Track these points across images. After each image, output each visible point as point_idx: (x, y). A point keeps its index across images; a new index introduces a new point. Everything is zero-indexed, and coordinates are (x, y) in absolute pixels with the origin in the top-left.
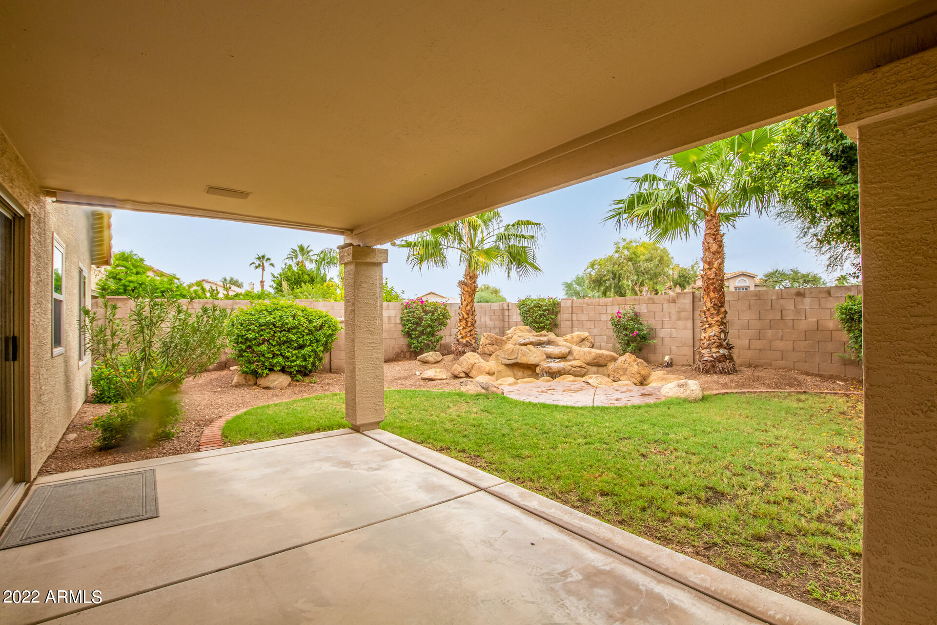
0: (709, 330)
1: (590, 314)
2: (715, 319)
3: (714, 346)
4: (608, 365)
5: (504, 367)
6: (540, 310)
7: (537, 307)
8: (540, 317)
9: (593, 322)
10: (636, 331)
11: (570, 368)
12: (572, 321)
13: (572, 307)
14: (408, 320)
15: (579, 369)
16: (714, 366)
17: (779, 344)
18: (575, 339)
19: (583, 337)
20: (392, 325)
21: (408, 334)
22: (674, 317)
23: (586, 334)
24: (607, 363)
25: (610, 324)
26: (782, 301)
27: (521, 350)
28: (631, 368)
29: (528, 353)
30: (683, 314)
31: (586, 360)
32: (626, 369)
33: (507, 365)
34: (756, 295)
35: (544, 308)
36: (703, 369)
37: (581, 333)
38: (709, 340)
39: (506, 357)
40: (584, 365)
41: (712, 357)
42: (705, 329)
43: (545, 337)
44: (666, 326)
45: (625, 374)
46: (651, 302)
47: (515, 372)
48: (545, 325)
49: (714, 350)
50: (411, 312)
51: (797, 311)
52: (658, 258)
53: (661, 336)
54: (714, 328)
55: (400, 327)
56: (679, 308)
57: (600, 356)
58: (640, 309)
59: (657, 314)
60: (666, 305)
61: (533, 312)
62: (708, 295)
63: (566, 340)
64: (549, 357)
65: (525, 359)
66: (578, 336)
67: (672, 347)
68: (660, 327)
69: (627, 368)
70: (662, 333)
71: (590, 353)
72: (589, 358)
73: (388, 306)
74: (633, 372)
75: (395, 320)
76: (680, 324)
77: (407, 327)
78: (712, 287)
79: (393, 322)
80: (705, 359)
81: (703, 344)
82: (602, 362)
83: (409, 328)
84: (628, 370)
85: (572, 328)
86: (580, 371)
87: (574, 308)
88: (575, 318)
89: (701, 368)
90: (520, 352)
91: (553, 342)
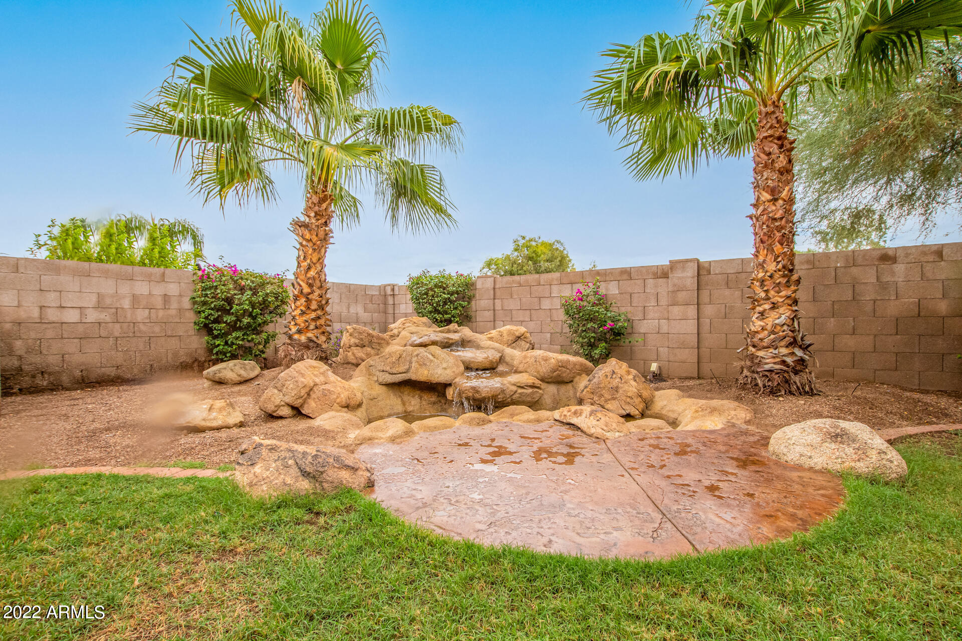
0: (774, 314)
1: (524, 300)
2: (783, 293)
3: (783, 343)
4: (576, 379)
5: (384, 388)
6: (444, 293)
7: (440, 287)
8: (445, 303)
9: (528, 311)
10: (609, 322)
11: (514, 388)
12: (494, 310)
13: (494, 289)
14: (204, 303)
15: (530, 390)
16: (787, 381)
17: (849, 342)
18: (506, 338)
19: (517, 334)
20: (173, 312)
21: (207, 328)
22: (664, 301)
23: (522, 329)
24: (574, 377)
25: (561, 315)
26: (855, 271)
27: (417, 355)
28: (626, 387)
29: (431, 361)
30: (681, 296)
31: (538, 372)
32: (616, 389)
33: (391, 386)
34: (808, 262)
35: (451, 289)
36: (765, 386)
37: (514, 328)
38: (773, 332)
39: (388, 368)
40: (538, 383)
41: (783, 362)
42: (762, 314)
43: (456, 334)
44: (651, 315)
45: (614, 399)
46: (625, 277)
47: (406, 398)
48: (453, 316)
49: (784, 351)
50: (210, 288)
51: (882, 286)
52: (559, 258)
53: (642, 331)
54: (781, 310)
55: (191, 316)
56: (675, 285)
57: (563, 365)
58: (607, 289)
59: (635, 296)
60: (650, 282)
61: (433, 296)
62: (770, 249)
63: (491, 339)
64: (468, 367)
65: (426, 372)
66: (510, 333)
67: (661, 349)
68: (640, 316)
69: (617, 387)
70: (643, 327)
71: (546, 359)
72: (544, 369)
73: (163, 274)
74: (629, 394)
75: (180, 302)
76: (676, 311)
77: (203, 315)
78: (778, 235)
79: (174, 305)
80: (767, 367)
81: (761, 340)
82: (566, 375)
83: (206, 318)
84: (621, 391)
85: (494, 321)
86: (533, 393)
87: (497, 290)
88: (498, 306)
89: (761, 385)
90: (414, 359)
91: (469, 341)
